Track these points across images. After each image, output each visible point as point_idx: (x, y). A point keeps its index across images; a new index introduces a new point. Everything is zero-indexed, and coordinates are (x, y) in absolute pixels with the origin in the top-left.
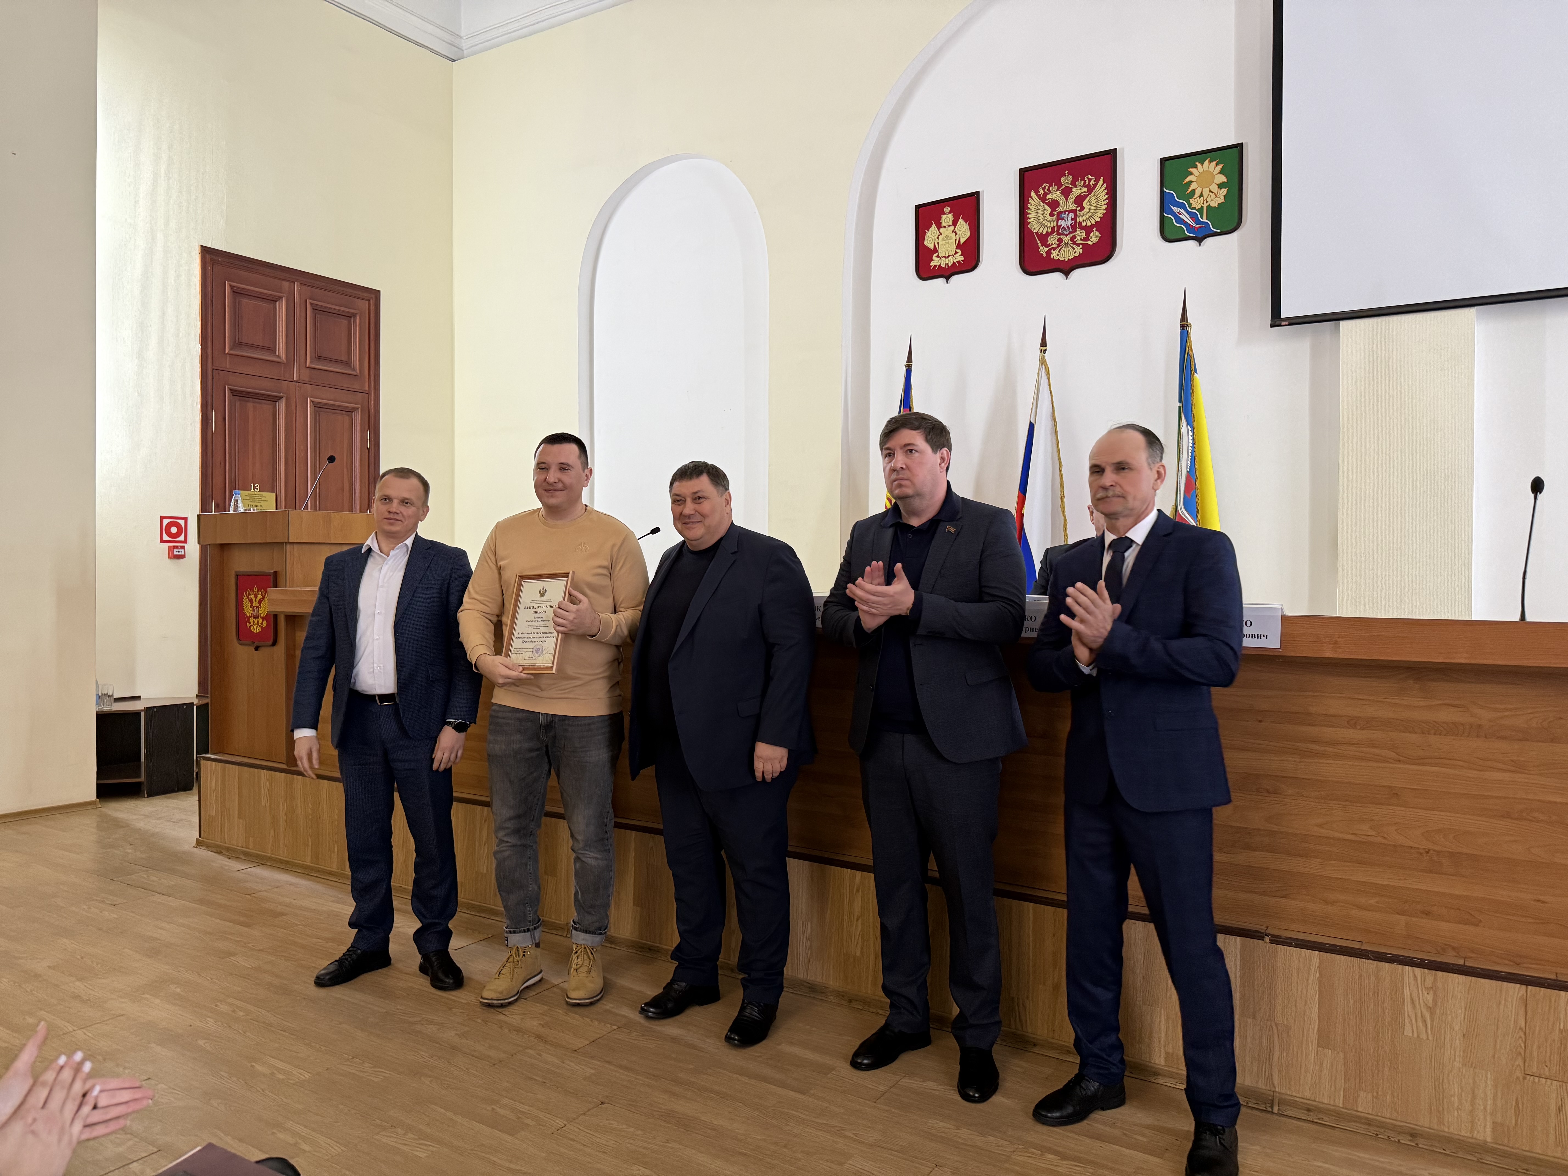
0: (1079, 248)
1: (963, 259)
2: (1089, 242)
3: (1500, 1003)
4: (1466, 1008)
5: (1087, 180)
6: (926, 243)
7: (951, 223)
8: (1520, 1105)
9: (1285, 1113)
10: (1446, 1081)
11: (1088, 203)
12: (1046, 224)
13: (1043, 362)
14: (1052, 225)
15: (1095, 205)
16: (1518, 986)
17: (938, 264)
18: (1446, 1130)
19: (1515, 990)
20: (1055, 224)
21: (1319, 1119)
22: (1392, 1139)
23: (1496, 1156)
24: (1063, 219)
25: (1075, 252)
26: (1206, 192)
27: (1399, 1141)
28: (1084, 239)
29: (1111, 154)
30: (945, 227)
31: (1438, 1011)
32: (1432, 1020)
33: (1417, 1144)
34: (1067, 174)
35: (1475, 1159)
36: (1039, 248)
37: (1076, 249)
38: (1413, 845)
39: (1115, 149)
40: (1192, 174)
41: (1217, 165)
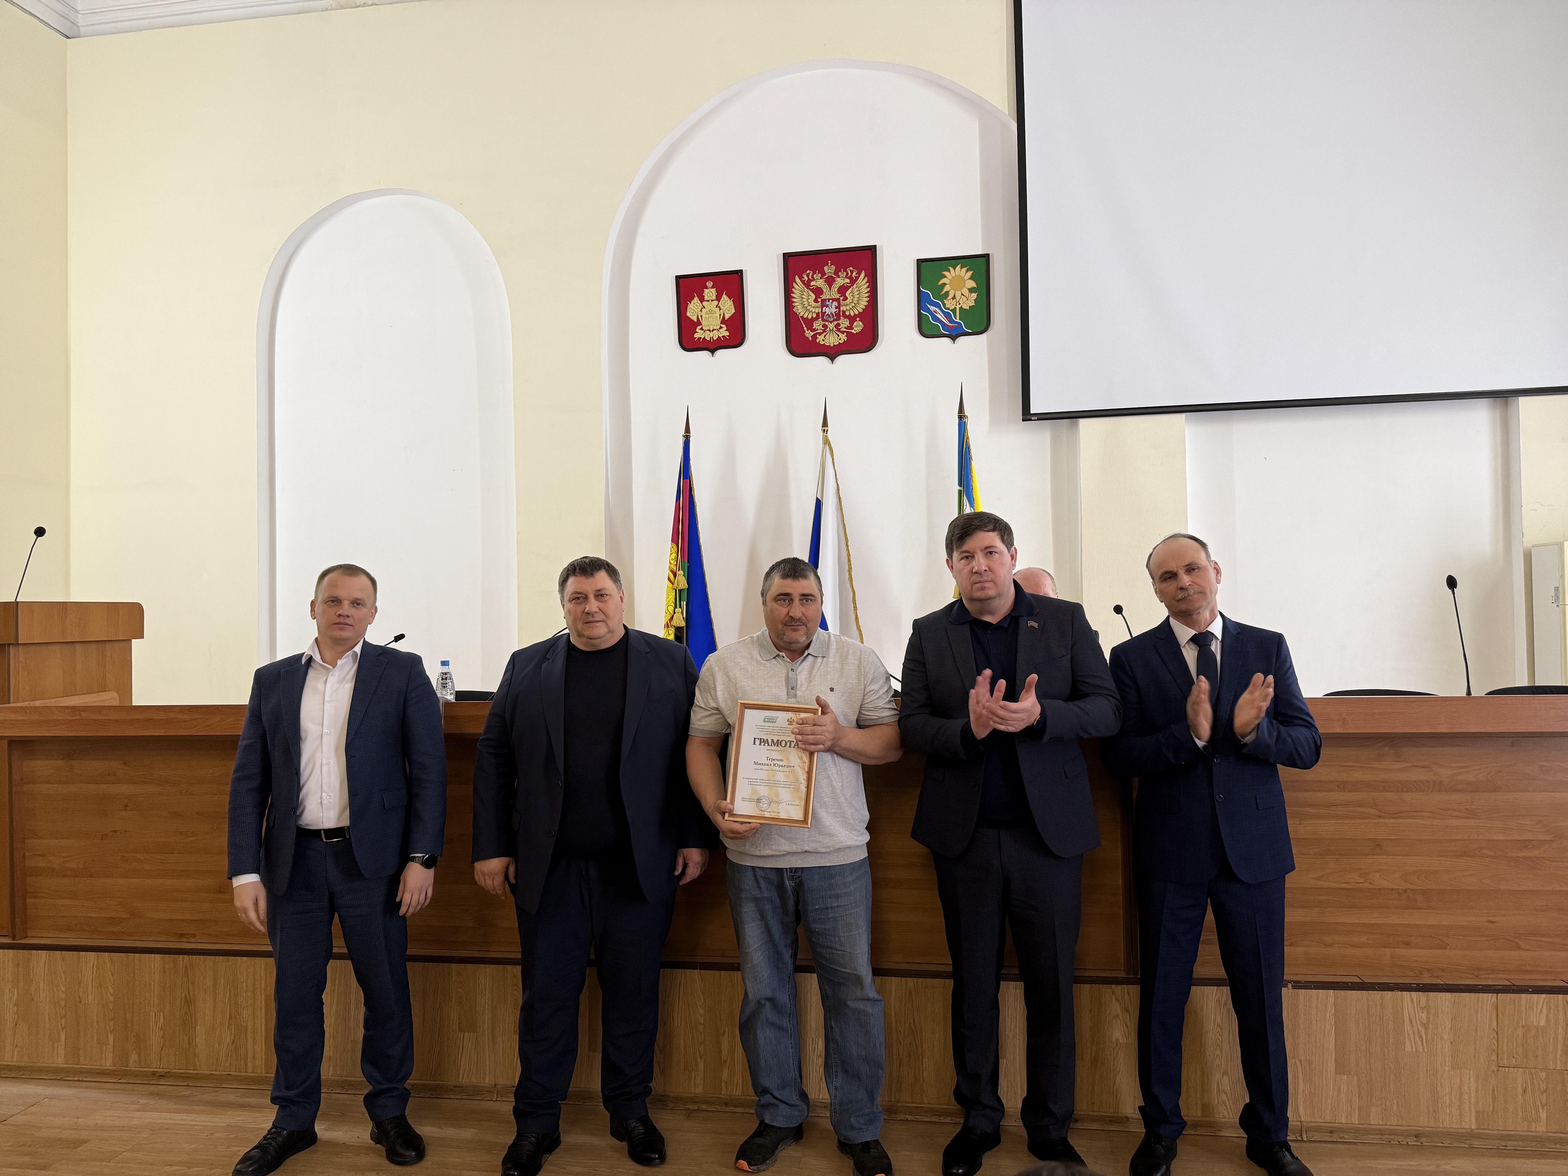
0: (843, 336)
1: (728, 334)
2: (853, 331)
3: (1478, 1011)
4: (1452, 1020)
5: (849, 272)
6: (688, 314)
7: (714, 297)
8: (1496, 1092)
9: (1313, 1139)
10: (1439, 1084)
11: (851, 294)
12: (811, 310)
13: (826, 442)
14: (817, 311)
15: (857, 296)
16: (1491, 994)
17: (703, 337)
18: (1441, 1126)
19: (1489, 998)
20: (820, 310)
21: (1341, 1138)
22: (1402, 1143)
23: (1480, 1140)
24: (827, 306)
25: (840, 339)
26: (958, 295)
27: (1407, 1143)
28: (848, 328)
29: (870, 252)
30: (708, 301)
31: (1431, 1025)
32: (1426, 1034)
33: (1422, 1143)
34: (829, 264)
35: (1467, 1146)
36: (805, 332)
37: (840, 336)
38: (1394, 887)
39: (876, 246)
40: (945, 277)
41: (967, 271)
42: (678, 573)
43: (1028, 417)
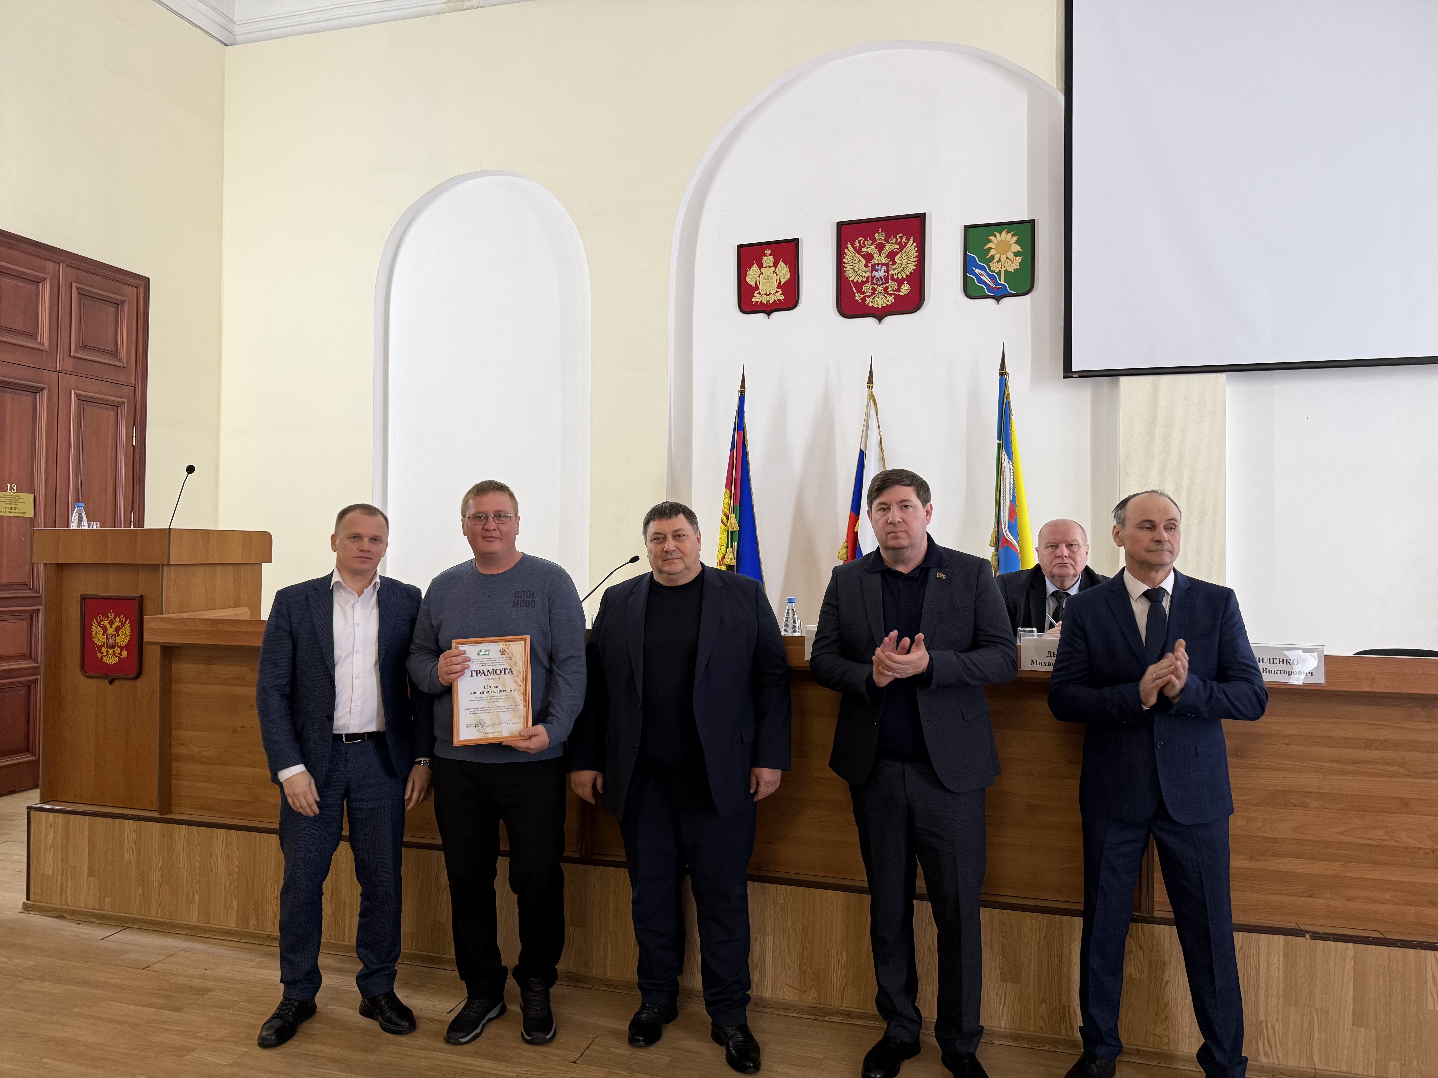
0: (891, 298)
1: (783, 298)
2: (900, 293)
5: (899, 238)
6: (748, 280)
7: (772, 264)
11: (900, 259)
12: (861, 274)
13: (871, 397)
14: (867, 275)
15: (906, 261)
17: (760, 300)
20: (870, 275)
24: (877, 271)
25: (888, 301)
26: (1003, 259)
28: (896, 290)
29: (921, 218)
30: (766, 267)
34: (880, 231)
36: (855, 295)
37: (888, 298)
38: (1420, 846)
39: (924, 214)
40: (991, 241)
41: (1012, 236)
42: (731, 516)
43: (1069, 375)
